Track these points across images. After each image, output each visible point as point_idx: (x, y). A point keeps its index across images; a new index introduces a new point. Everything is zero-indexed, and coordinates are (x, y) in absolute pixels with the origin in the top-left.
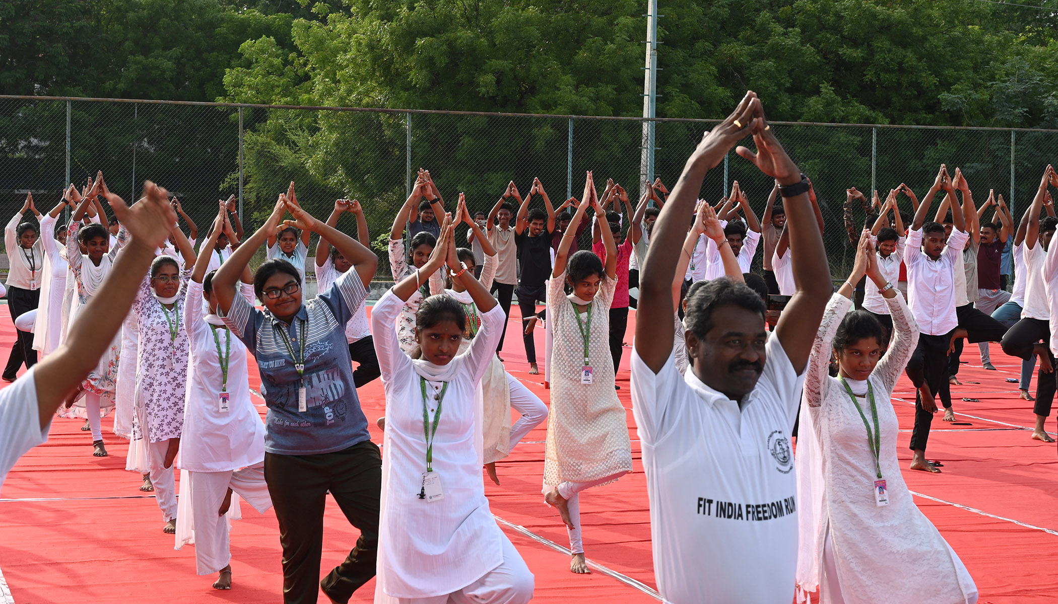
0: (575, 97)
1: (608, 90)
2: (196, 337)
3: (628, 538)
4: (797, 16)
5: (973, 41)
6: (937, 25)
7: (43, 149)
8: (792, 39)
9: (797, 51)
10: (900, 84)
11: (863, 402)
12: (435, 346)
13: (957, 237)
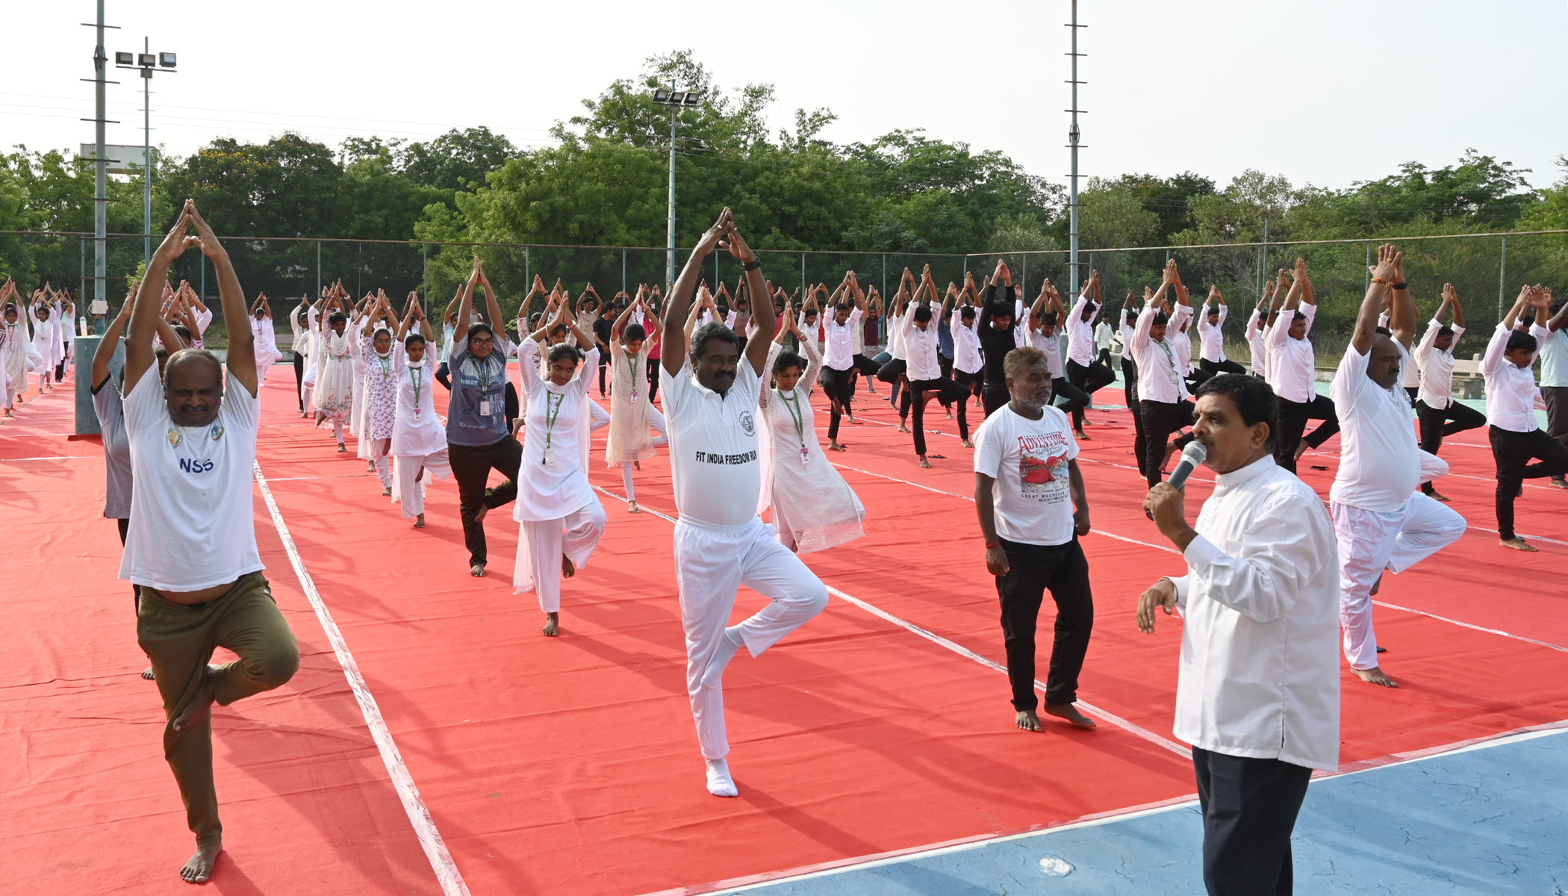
0: (627, 237)
1: (647, 232)
2: (401, 375)
3: (662, 493)
4: (758, 188)
5: (860, 202)
6: (839, 193)
7: (303, 272)
8: (755, 201)
9: (757, 208)
10: (818, 227)
11: (792, 403)
12: (558, 373)
13: (856, 312)
